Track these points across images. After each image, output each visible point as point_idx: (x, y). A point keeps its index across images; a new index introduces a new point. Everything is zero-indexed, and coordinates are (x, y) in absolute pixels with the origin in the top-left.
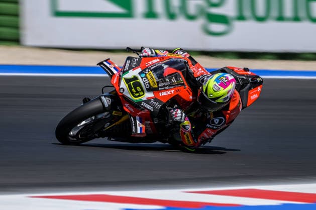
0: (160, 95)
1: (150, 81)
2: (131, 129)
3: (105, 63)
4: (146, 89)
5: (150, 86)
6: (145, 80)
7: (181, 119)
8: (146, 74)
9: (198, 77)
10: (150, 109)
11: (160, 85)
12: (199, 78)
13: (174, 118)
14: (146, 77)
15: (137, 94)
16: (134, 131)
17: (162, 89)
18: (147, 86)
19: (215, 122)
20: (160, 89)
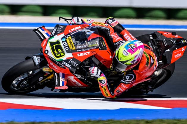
0: (78, 56)
1: (69, 44)
5: (69, 49)
6: (65, 43)
7: (97, 74)
8: (66, 38)
10: (69, 67)
11: (77, 48)
12: (116, 44)
14: (66, 41)
15: (59, 55)
16: (57, 84)
17: (80, 50)
18: (67, 48)
19: (126, 78)
20: (77, 51)
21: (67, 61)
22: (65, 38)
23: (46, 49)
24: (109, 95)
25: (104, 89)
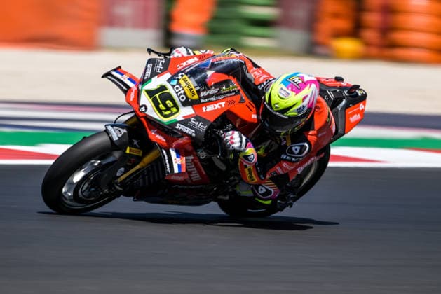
0: (204, 111)
1: (186, 89)
3: (114, 73)
4: (181, 102)
5: (187, 98)
6: (177, 88)
7: (241, 146)
8: (178, 80)
9: (260, 85)
10: (190, 133)
11: (202, 95)
12: (262, 86)
13: (230, 145)
14: (179, 84)
15: (168, 113)
16: (168, 170)
17: (206, 100)
18: (183, 98)
19: (294, 151)
20: (202, 101)
21: (185, 122)
22: (175, 79)
23: (141, 104)
24: (256, 180)
25: (249, 169)
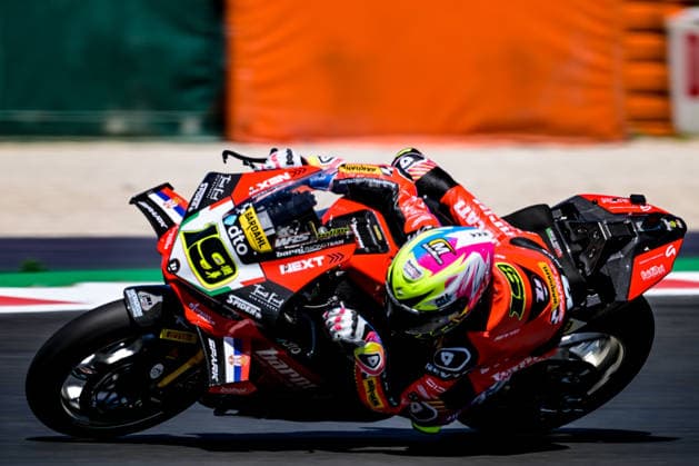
0: (283, 272)
1: (249, 233)
2: (207, 372)
4: (240, 256)
5: (251, 249)
6: (234, 231)
7: (353, 334)
10: (253, 312)
11: (278, 244)
13: (334, 332)
14: (237, 223)
15: (215, 275)
16: (215, 376)
17: (286, 254)
18: (242, 249)
19: (443, 359)
20: (279, 254)
21: (245, 292)
23: (172, 258)
24: (381, 405)
25: (370, 383)
